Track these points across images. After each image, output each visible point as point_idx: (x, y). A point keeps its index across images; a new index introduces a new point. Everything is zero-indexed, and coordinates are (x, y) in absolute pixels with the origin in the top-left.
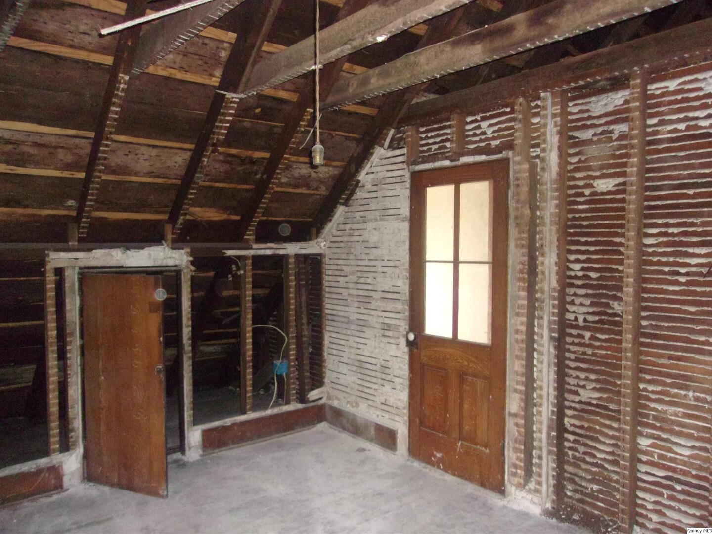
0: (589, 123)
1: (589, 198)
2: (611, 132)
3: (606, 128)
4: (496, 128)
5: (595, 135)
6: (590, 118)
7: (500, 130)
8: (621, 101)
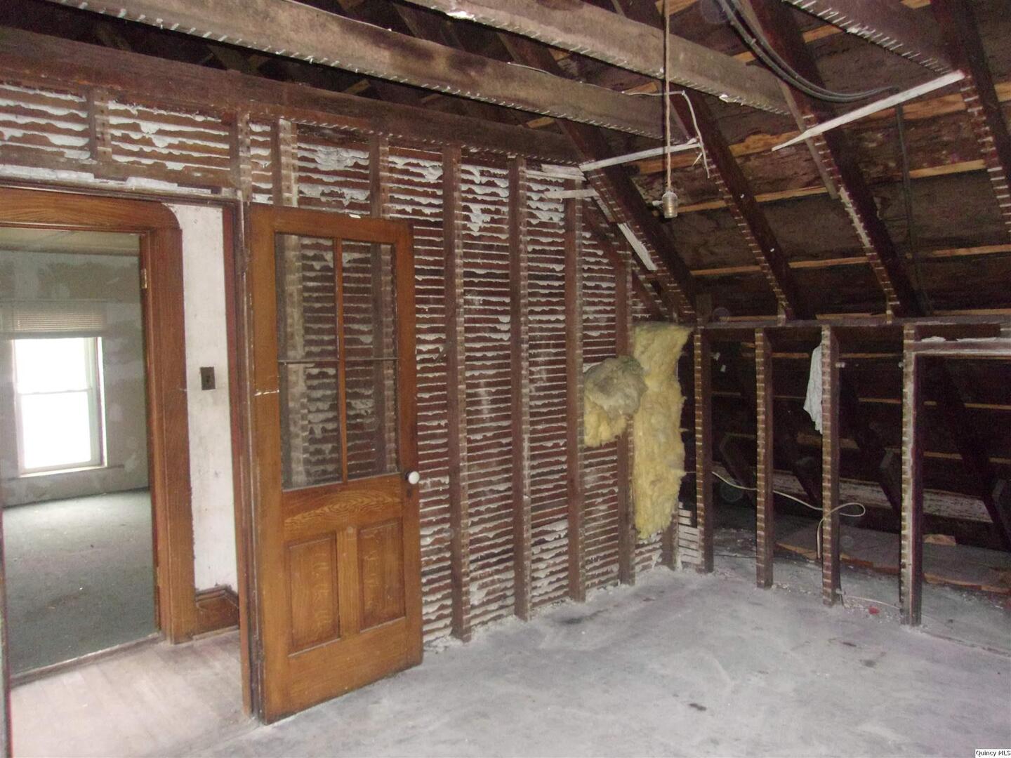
0: (315, 176)
1: (319, 274)
2: (342, 195)
3: (336, 189)
4: (175, 141)
5: (323, 194)
6: (316, 171)
7: (181, 146)
8: (350, 163)
